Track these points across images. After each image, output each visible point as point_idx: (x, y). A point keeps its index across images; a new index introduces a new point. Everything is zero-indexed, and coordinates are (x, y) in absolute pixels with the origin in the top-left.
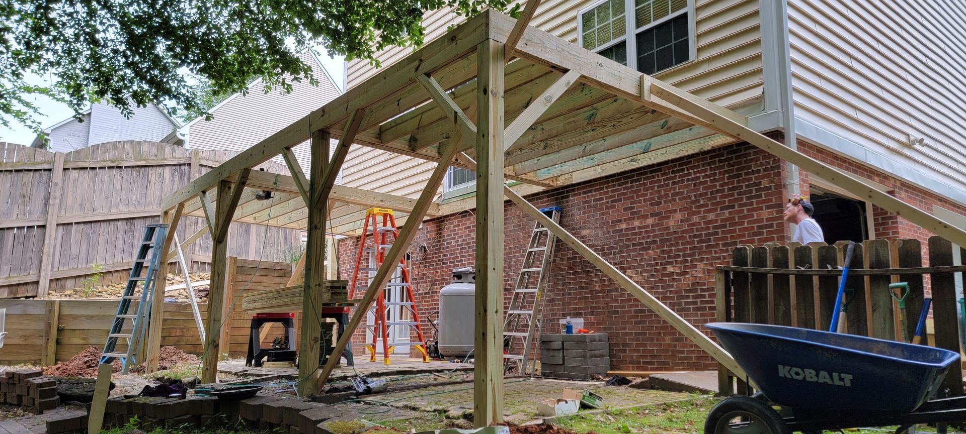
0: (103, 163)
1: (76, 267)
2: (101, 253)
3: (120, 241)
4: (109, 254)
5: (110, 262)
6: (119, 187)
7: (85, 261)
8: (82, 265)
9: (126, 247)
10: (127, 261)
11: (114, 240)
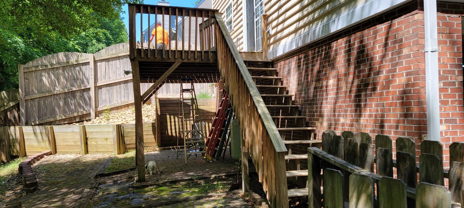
0: (110, 56)
1: (105, 105)
2: (115, 98)
3: (123, 91)
4: (119, 98)
5: (119, 102)
6: (119, 66)
7: (109, 102)
8: (108, 104)
9: (126, 94)
10: (127, 101)
11: (120, 91)
